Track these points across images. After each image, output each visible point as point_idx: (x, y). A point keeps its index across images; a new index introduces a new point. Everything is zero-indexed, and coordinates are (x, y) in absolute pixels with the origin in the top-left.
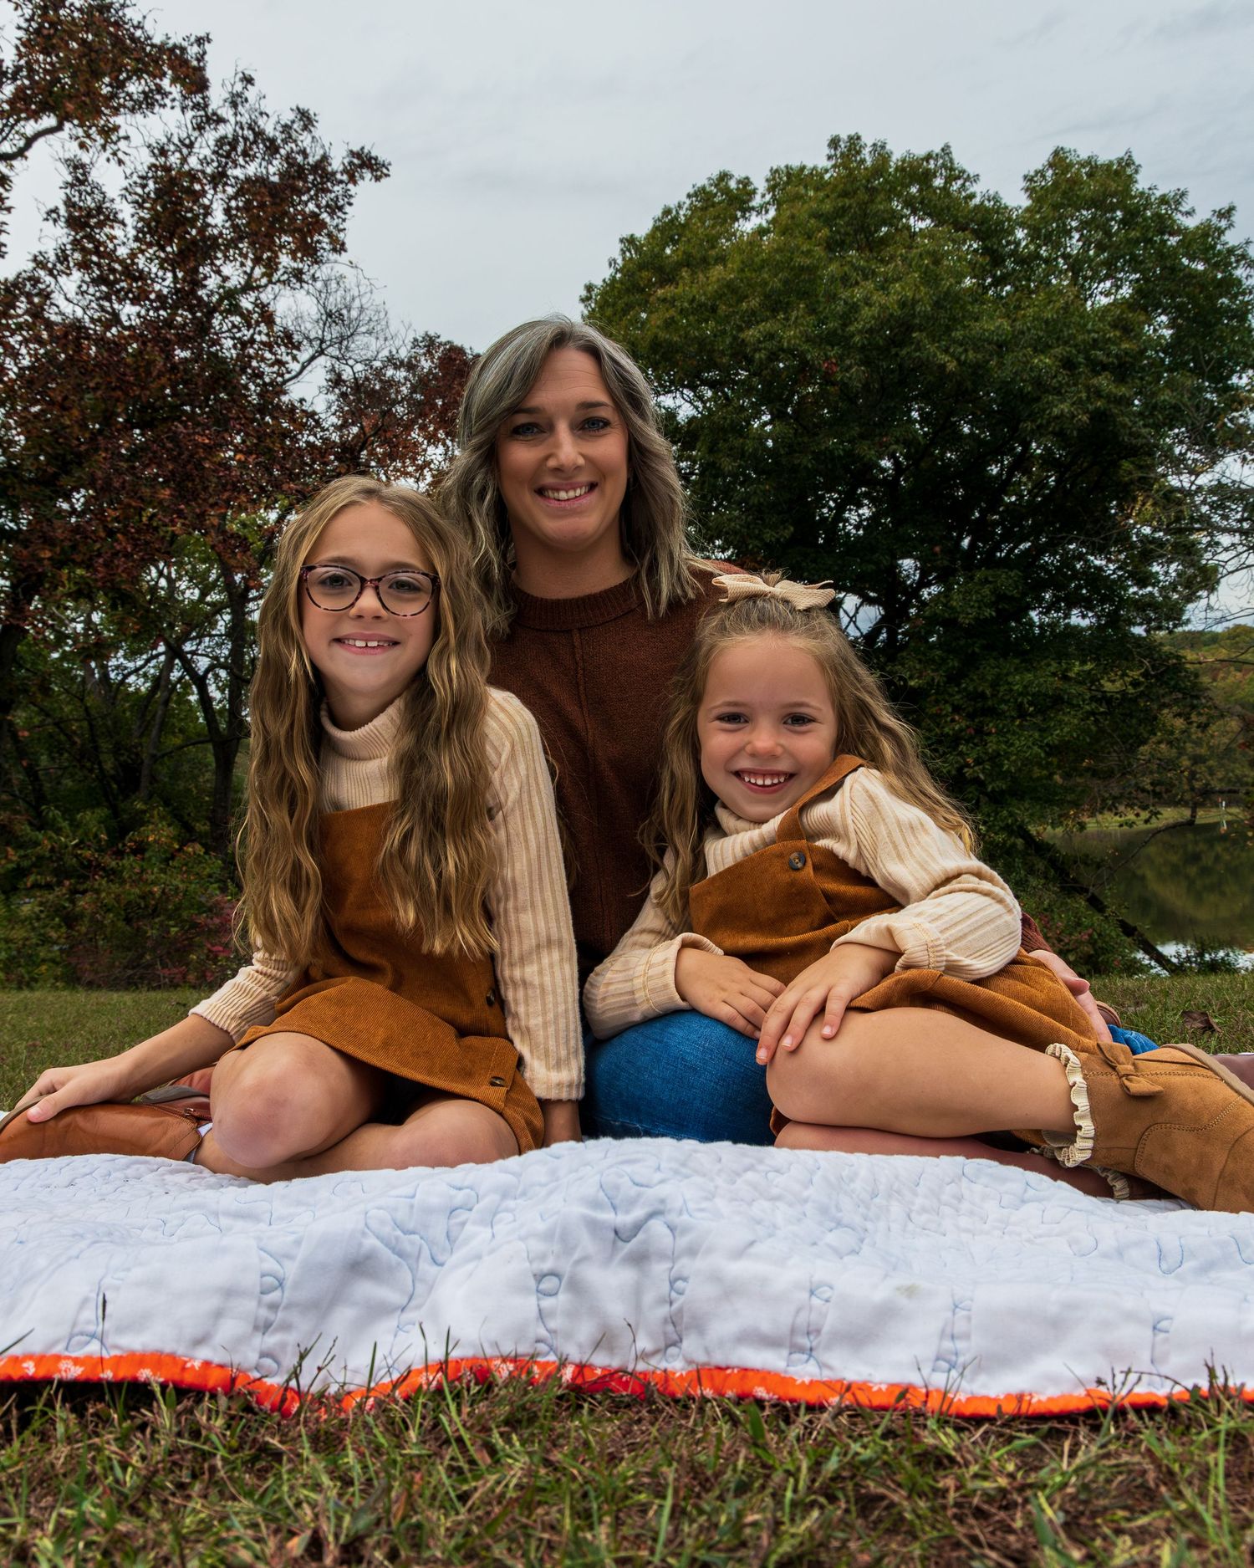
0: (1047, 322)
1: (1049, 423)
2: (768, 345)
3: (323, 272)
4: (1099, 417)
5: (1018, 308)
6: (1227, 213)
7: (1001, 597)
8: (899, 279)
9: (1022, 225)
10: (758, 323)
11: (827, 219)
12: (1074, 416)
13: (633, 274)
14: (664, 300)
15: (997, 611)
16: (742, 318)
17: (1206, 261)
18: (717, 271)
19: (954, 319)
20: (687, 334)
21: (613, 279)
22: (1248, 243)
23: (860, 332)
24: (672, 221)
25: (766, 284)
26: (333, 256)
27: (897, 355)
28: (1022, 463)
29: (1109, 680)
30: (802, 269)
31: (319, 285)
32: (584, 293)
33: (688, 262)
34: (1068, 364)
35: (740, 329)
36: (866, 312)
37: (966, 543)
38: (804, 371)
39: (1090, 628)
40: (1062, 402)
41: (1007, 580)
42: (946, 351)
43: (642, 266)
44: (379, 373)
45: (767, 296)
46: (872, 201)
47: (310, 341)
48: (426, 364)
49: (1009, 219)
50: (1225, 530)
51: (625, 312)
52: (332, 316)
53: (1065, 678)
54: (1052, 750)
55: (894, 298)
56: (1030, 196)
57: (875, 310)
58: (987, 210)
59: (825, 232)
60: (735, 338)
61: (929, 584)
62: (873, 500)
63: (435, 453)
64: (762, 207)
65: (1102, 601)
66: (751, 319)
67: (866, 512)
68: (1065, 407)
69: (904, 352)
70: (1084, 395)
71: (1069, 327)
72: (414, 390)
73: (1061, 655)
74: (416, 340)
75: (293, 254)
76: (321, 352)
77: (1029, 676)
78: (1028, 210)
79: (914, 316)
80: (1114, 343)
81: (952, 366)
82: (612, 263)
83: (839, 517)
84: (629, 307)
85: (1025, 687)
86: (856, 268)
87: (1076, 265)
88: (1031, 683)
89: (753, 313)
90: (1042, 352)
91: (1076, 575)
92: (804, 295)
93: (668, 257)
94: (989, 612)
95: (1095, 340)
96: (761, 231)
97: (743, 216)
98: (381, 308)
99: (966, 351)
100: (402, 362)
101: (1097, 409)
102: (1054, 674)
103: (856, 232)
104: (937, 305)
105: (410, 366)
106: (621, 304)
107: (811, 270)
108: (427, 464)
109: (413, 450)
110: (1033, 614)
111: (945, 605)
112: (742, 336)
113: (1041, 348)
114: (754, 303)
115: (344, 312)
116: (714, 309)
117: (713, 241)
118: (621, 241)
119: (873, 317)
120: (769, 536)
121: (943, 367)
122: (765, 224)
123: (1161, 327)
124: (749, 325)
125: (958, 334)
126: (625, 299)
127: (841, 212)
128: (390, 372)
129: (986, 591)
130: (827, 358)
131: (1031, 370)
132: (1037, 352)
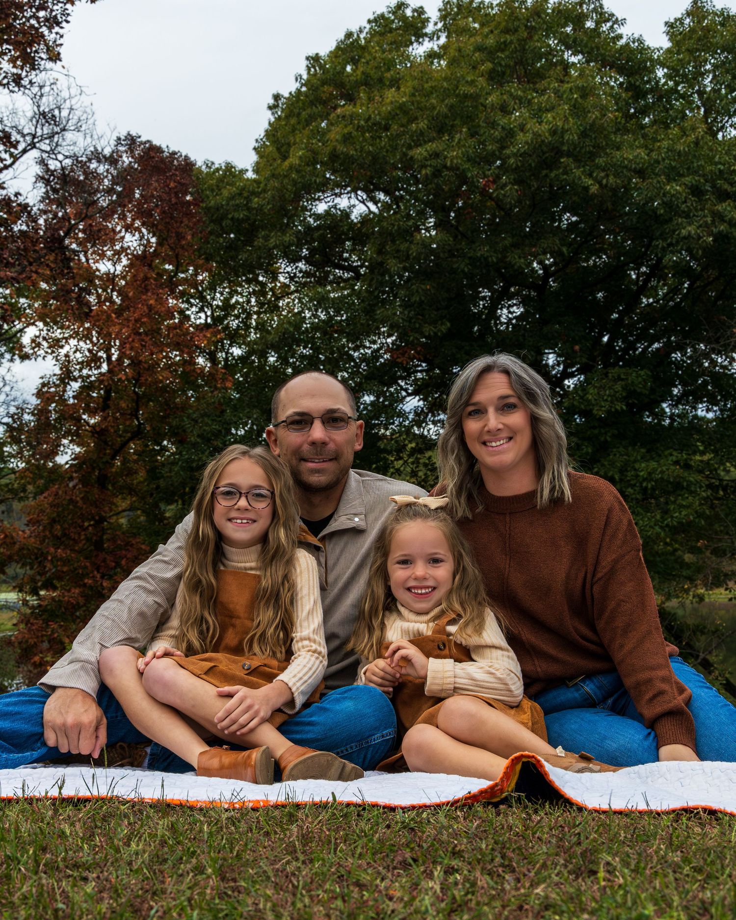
0: (679, 154)
1: (678, 242)
2: (433, 162)
3: (38, 77)
4: (722, 239)
5: (655, 140)
7: (631, 394)
8: (551, 109)
9: (663, 65)
10: (425, 142)
11: (490, 53)
12: (699, 238)
13: (317, 88)
14: (344, 117)
15: (627, 405)
16: (411, 136)
18: (391, 94)
19: (597, 146)
20: (362, 148)
21: (299, 91)
23: (515, 155)
24: (352, 43)
25: (434, 108)
26: (49, 65)
27: (546, 176)
28: (657, 271)
29: (725, 470)
30: (466, 96)
31: (35, 89)
32: (271, 102)
33: (366, 82)
34: (696, 191)
35: (410, 147)
36: (521, 137)
37: (606, 339)
39: (716, 419)
40: (690, 224)
41: (639, 377)
42: (590, 175)
43: (324, 83)
44: (83, 166)
45: (434, 119)
46: (530, 37)
47: (24, 136)
48: (126, 160)
49: (651, 60)
51: (308, 123)
52: (45, 117)
53: (687, 466)
54: (675, 530)
55: (545, 127)
56: (670, 40)
57: (529, 136)
58: (632, 51)
59: (489, 65)
60: (405, 155)
61: (572, 375)
62: (524, 302)
63: (131, 241)
64: (434, 33)
65: (725, 398)
66: (419, 139)
67: (518, 311)
68: (692, 229)
69: (553, 175)
70: (709, 219)
71: (698, 160)
72: (114, 182)
73: (686, 446)
74: (119, 139)
75: (13, 61)
76: (33, 146)
77: (653, 464)
78: (669, 51)
79: (562, 143)
81: (594, 189)
82: (298, 78)
83: (492, 312)
84: (312, 118)
85: (650, 474)
86: (514, 98)
87: (709, 104)
88: (654, 470)
89: (422, 133)
90: (674, 180)
91: (704, 372)
92: (468, 118)
93: (349, 75)
94: (621, 406)
95: (720, 171)
96: (431, 55)
97: (417, 41)
98: (88, 110)
99: (607, 176)
100: (104, 157)
101: (720, 233)
102: (676, 463)
103: (516, 64)
104: (584, 134)
105: (112, 160)
106: (304, 114)
107: (475, 97)
108: (124, 250)
109: (111, 237)
110: (664, 405)
111: (582, 398)
112: (411, 153)
113: (673, 174)
114: (423, 124)
115: (56, 112)
116: (387, 128)
117: (390, 65)
118: (307, 58)
119: (527, 143)
121: (586, 189)
122: (436, 48)
124: (418, 145)
125: (600, 161)
126: (309, 111)
127: (502, 47)
128: (93, 165)
129: (618, 387)
130: (486, 176)
131: (664, 195)
132: (669, 180)
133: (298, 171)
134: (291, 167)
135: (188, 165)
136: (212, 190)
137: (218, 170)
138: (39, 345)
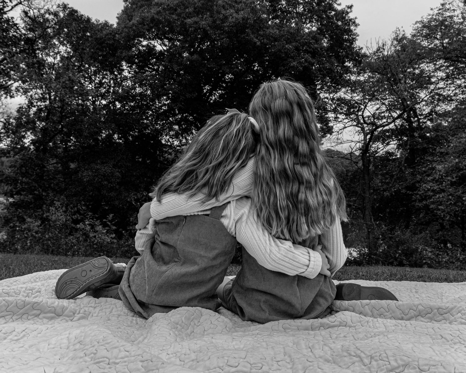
0: (291, 33)
1: (289, 68)
2: (195, 26)
4: (305, 68)
6: (350, 7)
8: (243, 10)
10: (192, 17)
12: (298, 67)
16: (186, 15)
17: (342, 22)
19: (260, 27)
20: (165, 17)
22: (356, 18)
23: (228, 26)
25: (196, 4)
27: (240, 36)
34: (297, 49)
35: (185, 19)
36: (230, 20)
38: (206, 36)
40: (294, 62)
42: (257, 38)
44: (43, 16)
45: (195, 8)
48: (62, 15)
50: (341, 113)
51: (141, 7)
55: (241, 16)
60: (183, 22)
63: (62, 49)
66: (189, 16)
69: (243, 36)
71: (298, 36)
72: (56, 24)
74: (59, 5)
76: (21, 3)
79: (247, 24)
80: (312, 44)
81: (258, 43)
89: (190, 13)
90: (289, 43)
92: (209, 10)
95: (306, 42)
99: (263, 39)
100: (52, 12)
101: (305, 66)
104: (255, 21)
105: (56, 14)
108: (59, 53)
109: (54, 46)
112: (185, 21)
113: (288, 42)
114: (191, 10)
116: (176, 10)
119: (233, 22)
120: (188, 95)
121: (255, 43)
123: (325, 43)
124: (189, 17)
125: (261, 33)
128: (47, 16)
130: (215, 34)
131: (285, 49)
132: (287, 43)
133: (136, 26)
134: (133, 24)
135: (89, 20)
136: (99, 31)
137: (101, 24)
138: (19, 91)
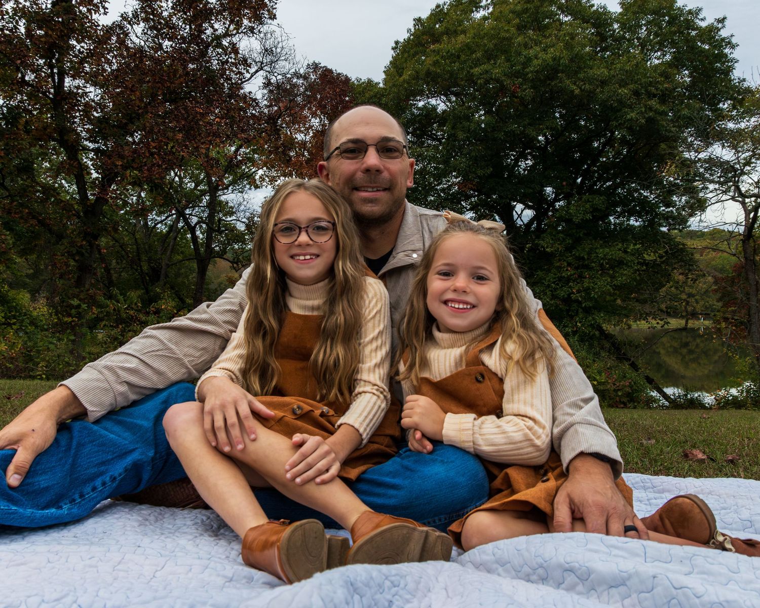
0: (627, 71)
1: (625, 122)
2: (485, 76)
3: (264, 29)
4: (650, 120)
5: (612, 63)
6: (722, 21)
7: (595, 209)
8: (553, 46)
9: (617, 22)
10: (480, 65)
11: (518, 14)
12: (638, 120)
13: (419, 37)
14: (434, 51)
15: (593, 216)
16: (472, 62)
17: (710, 44)
18: (461, 38)
19: (580, 68)
20: (444, 68)
21: (409, 38)
22: (732, 36)
23: (532, 72)
24: (440, 11)
25: (486, 45)
26: (270, 21)
27: (549, 84)
28: (610, 142)
29: (647, 254)
30: (504, 39)
31: (262, 35)
32: (394, 45)
33: (447, 32)
34: (636, 93)
35: (471, 68)
36: (535, 62)
37: (579, 180)
38: (502, 89)
39: (639, 226)
40: (633, 112)
41: (599, 201)
42: (575, 84)
43: (423, 33)
44: (289, 80)
45: (486, 52)
46: (542, 6)
47: (256, 63)
48: (313, 77)
49: (611, 18)
50: (712, 182)
51: (414, 56)
52: (267, 51)
53: (625, 252)
54: (616, 287)
55: (549, 56)
56: (622, 7)
57: (540, 61)
58: (600, 13)
59: (517, 21)
60: (468, 72)
61: (559, 201)
62: (534, 157)
63: (315, 122)
64: (486, 6)
65: (647, 214)
66: (477, 63)
67: (529, 162)
68: (633, 115)
69: (553, 83)
70: (643, 109)
71: (638, 75)
72: (306, 90)
73: (624, 241)
74: (308, 65)
75: (250, 19)
76: (261, 69)
77: (607, 250)
78: (620, 14)
79: (559, 65)
80: (660, 84)
81: (577, 92)
82: (409, 30)
83: (516, 164)
84: (416, 53)
85: (605, 255)
86: (531, 40)
87: (643, 45)
88: (608, 253)
89: (478, 60)
90: (624, 87)
91: (634, 199)
92: (505, 52)
93: (437, 29)
94: (589, 216)
95: (650, 82)
96: (485, 18)
97: (476, 10)
98: (292, 48)
99: (585, 84)
100: (301, 75)
101: (650, 117)
102: (620, 250)
103: (533, 21)
104: (572, 60)
105: (305, 77)
106: (412, 52)
107: (509, 39)
108: (311, 127)
109: (304, 120)
110: (611, 218)
111: (566, 212)
112: (472, 71)
113: (623, 85)
114: (479, 54)
115: (274, 49)
116: (459, 57)
117: (460, 23)
118: (414, 20)
119: (539, 65)
120: (480, 172)
121: (573, 91)
122: (487, 15)
123: (685, 77)
124: (476, 66)
125: (581, 76)
126: (415, 49)
127: (526, 11)
128: (295, 80)
129: (588, 206)
130: (514, 84)
131: (617, 95)
132: (620, 86)
133: (408, 83)
134: (404, 81)
135: (347, 79)
136: (360, 94)
137: (363, 83)
138: (264, 180)
